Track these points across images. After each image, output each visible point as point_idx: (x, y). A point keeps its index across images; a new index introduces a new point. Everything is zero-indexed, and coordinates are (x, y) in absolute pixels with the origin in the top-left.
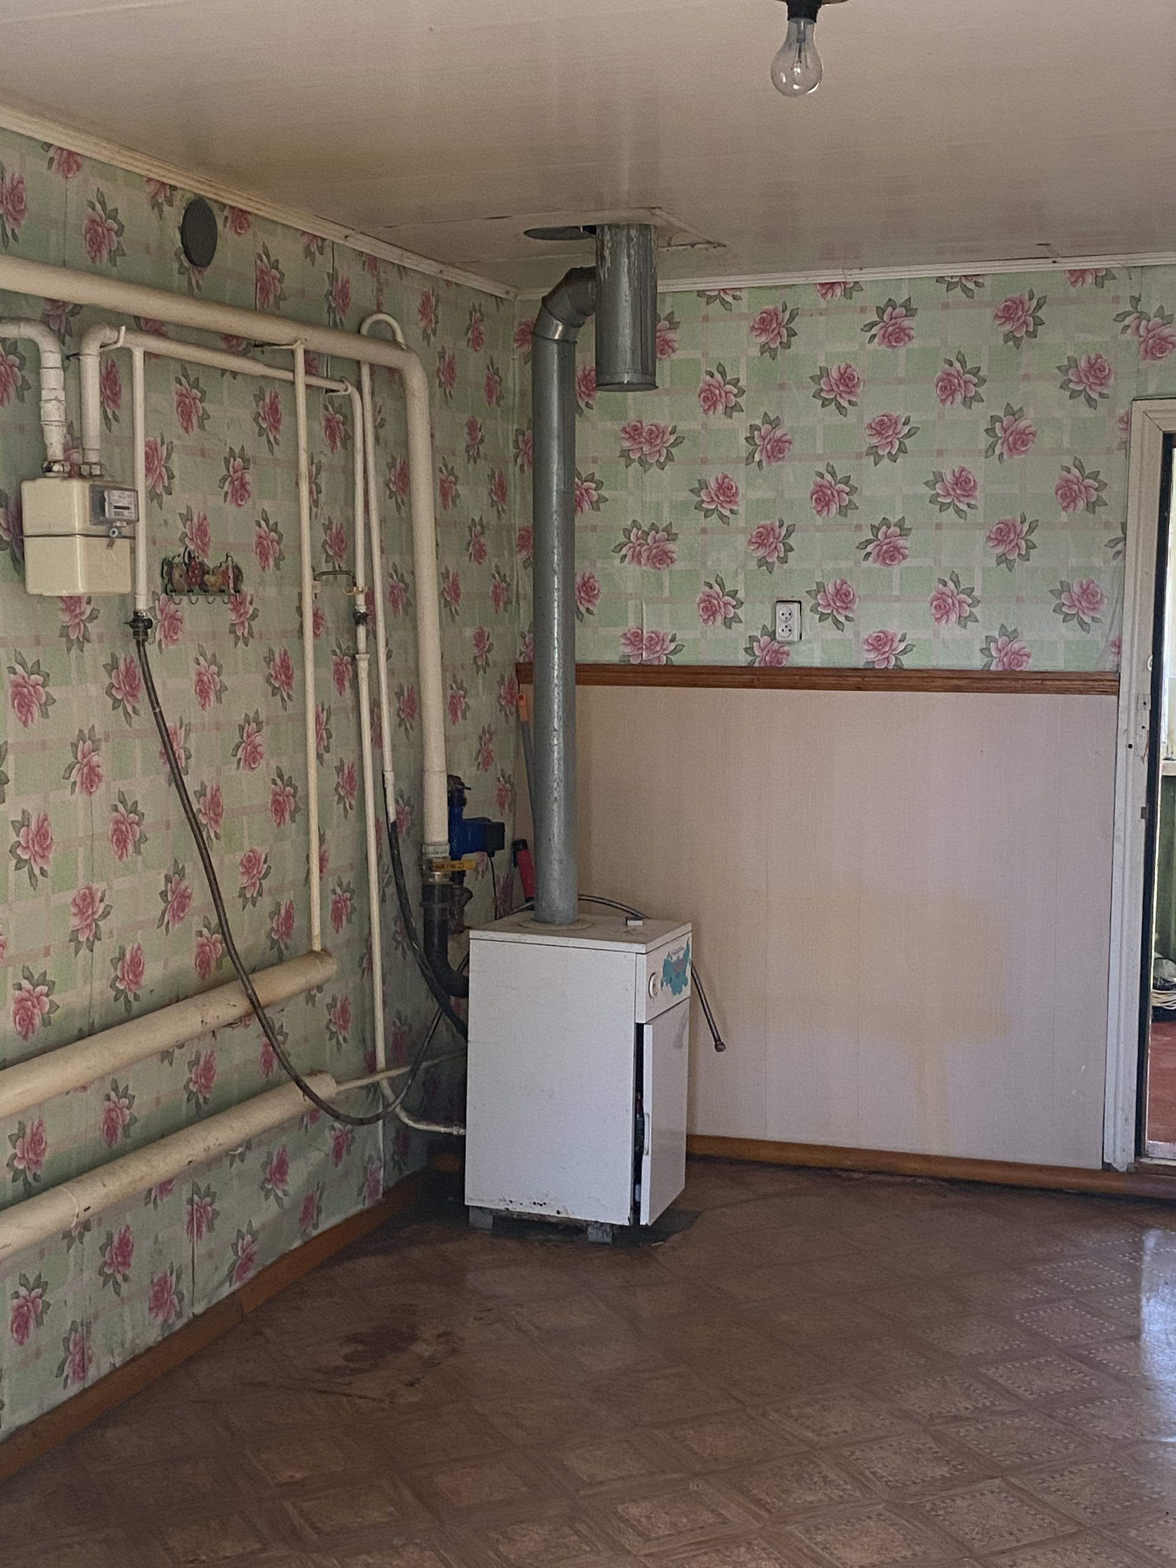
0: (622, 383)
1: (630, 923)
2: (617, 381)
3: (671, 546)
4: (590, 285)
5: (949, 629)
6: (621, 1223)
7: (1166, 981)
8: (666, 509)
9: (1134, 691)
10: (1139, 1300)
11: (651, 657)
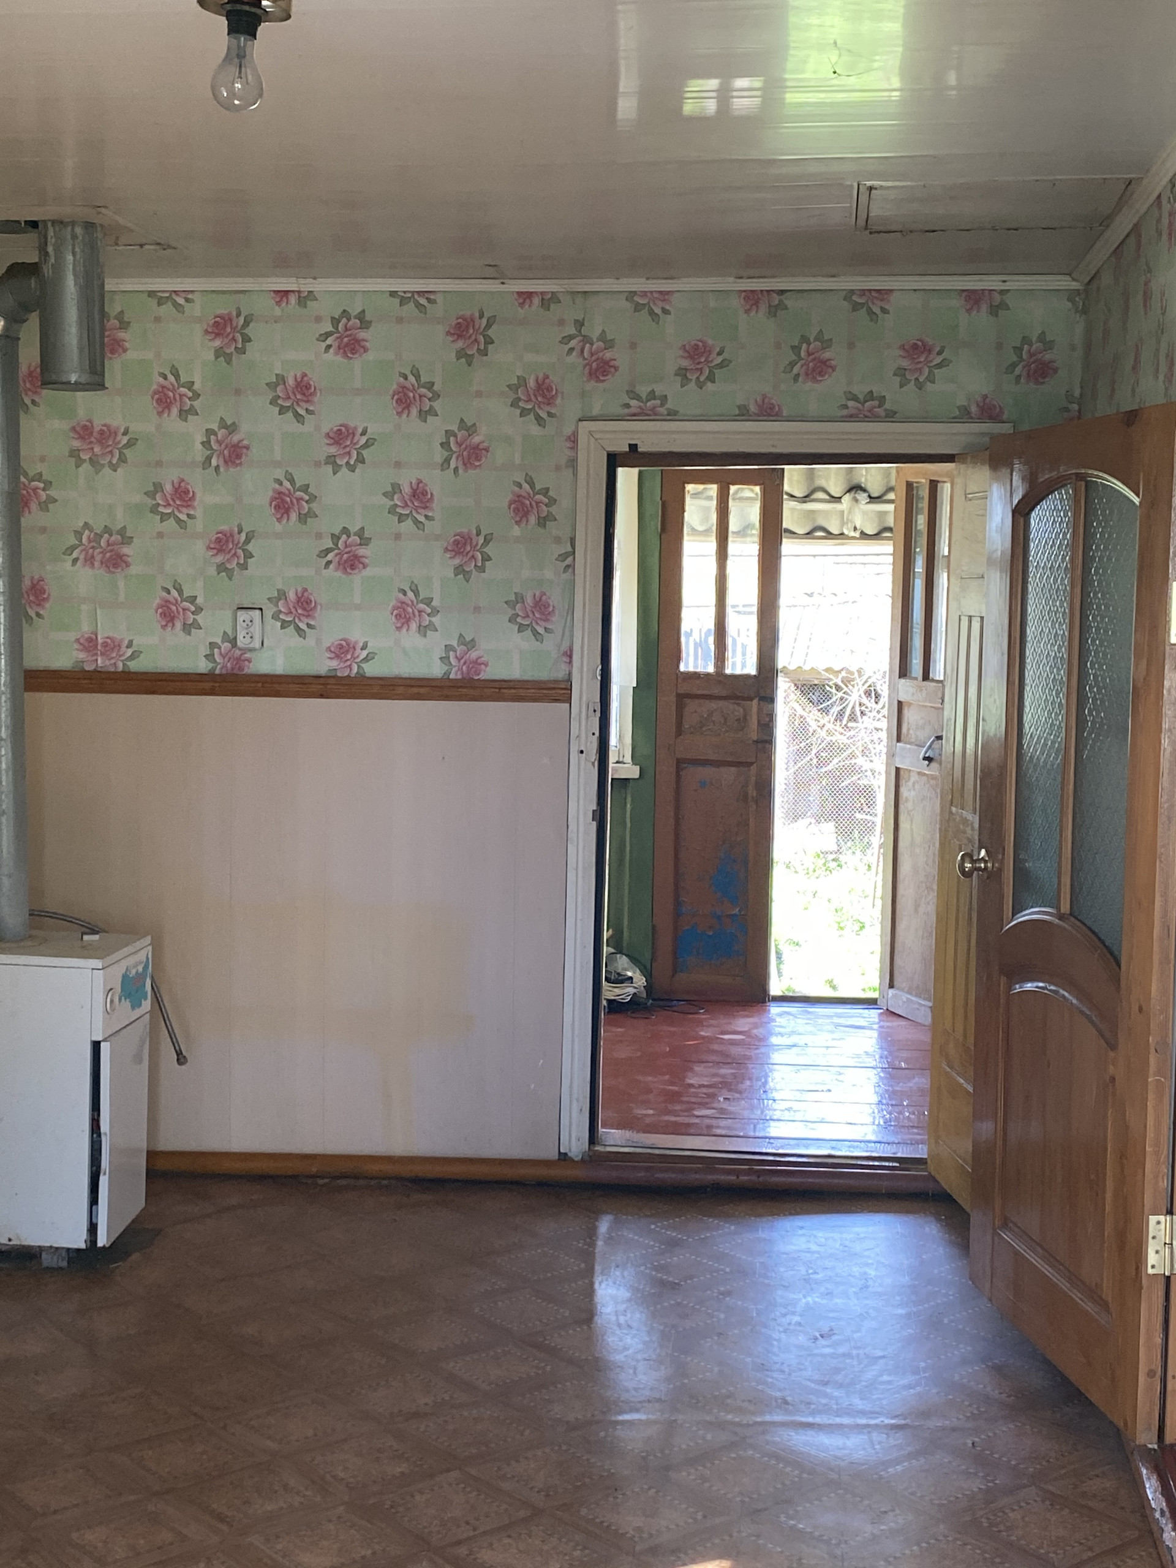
0: (69, 383)
1: (86, 937)
2: (64, 380)
3: (125, 550)
4: (33, 281)
5: (411, 638)
6: (76, 1247)
7: (619, 974)
8: (119, 513)
9: (584, 699)
10: (592, 1284)
11: (108, 663)
